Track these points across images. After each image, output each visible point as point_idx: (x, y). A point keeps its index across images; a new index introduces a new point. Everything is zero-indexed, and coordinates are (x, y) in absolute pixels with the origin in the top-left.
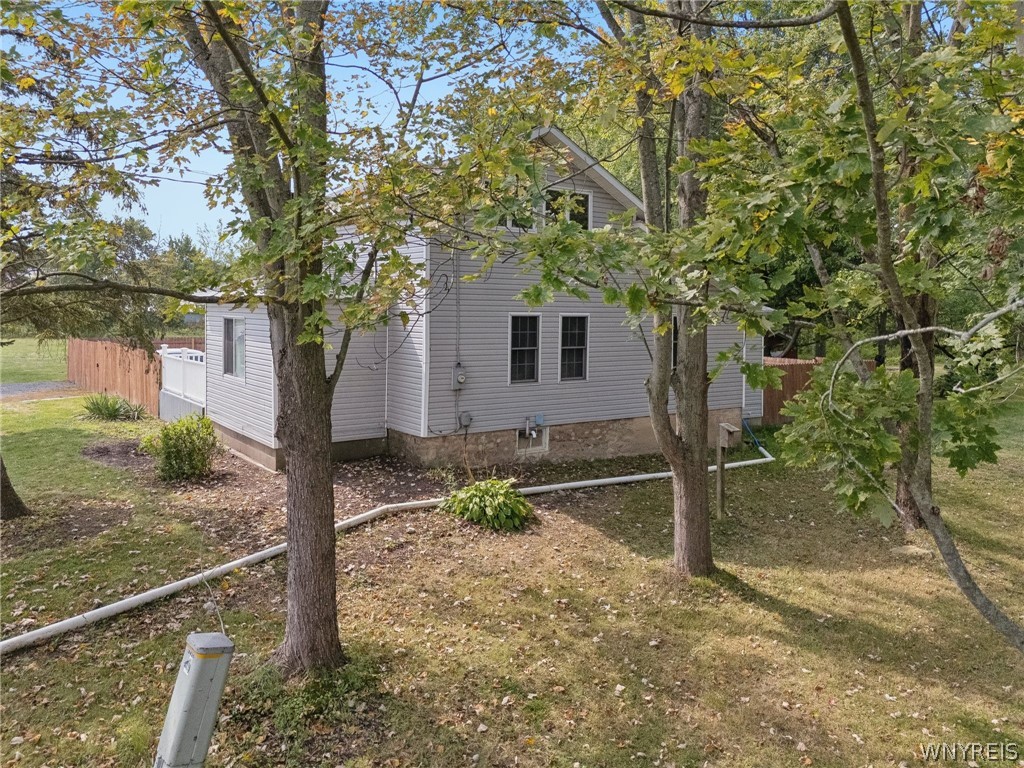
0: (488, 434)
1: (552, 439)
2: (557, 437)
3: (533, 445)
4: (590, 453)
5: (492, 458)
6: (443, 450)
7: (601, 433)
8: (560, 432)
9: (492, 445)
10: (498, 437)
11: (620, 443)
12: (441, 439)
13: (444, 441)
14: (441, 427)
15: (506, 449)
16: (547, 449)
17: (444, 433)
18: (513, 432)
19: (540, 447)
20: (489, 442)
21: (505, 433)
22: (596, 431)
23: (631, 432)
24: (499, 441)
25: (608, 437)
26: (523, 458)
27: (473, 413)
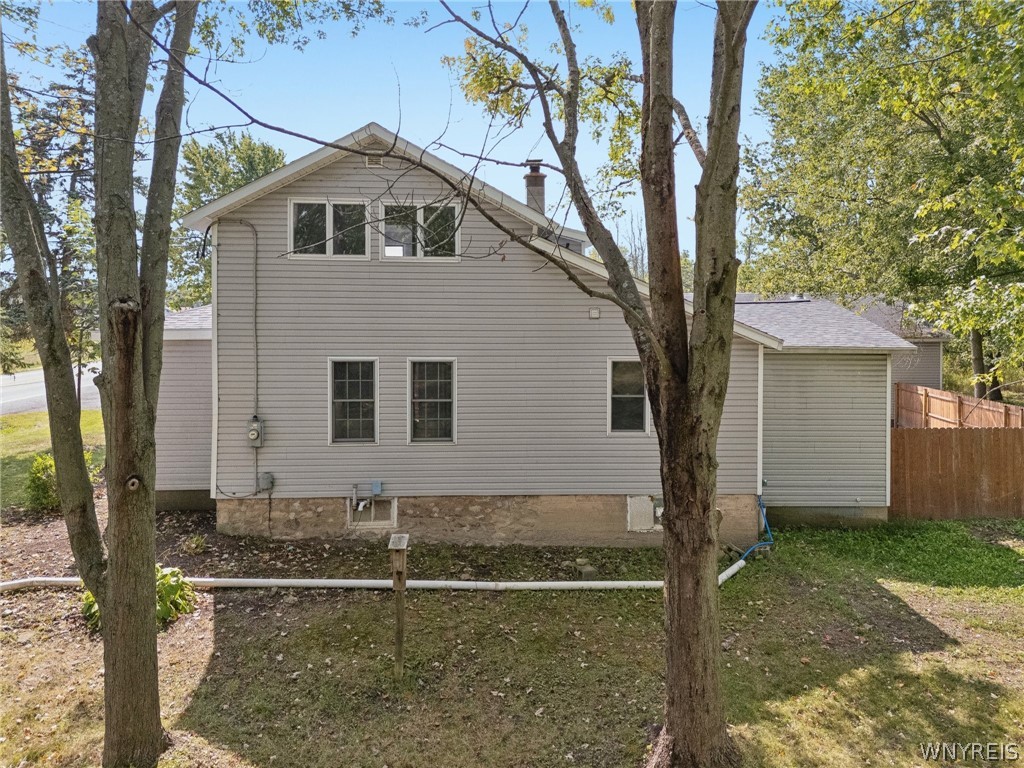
0: (304, 501)
1: (402, 514)
2: (410, 512)
3: (376, 519)
4: (466, 536)
5: (311, 529)
6: (237, 514)
7: (482, 511)
8: (415, 506)
9: (309, 514)
10: (320, 505)
11: (517, 527)
12: (236, 502)
13: (241, 505)
14: (234, 489)
15: (331, 520)
16: (395, 525)
17: (237, 495)
18: (342, 501)
19: (387, 522)
20: (305, 511)
21: (331, 501)
22: (475, 508)
23: (534, 513)
24: (320, 510)
25: (494, 517)
26: (358, 533)
27: (276, 475)
